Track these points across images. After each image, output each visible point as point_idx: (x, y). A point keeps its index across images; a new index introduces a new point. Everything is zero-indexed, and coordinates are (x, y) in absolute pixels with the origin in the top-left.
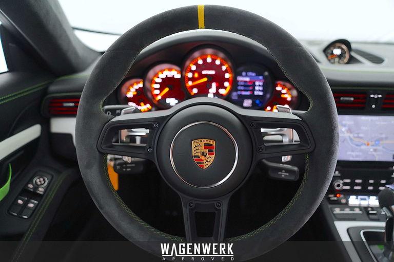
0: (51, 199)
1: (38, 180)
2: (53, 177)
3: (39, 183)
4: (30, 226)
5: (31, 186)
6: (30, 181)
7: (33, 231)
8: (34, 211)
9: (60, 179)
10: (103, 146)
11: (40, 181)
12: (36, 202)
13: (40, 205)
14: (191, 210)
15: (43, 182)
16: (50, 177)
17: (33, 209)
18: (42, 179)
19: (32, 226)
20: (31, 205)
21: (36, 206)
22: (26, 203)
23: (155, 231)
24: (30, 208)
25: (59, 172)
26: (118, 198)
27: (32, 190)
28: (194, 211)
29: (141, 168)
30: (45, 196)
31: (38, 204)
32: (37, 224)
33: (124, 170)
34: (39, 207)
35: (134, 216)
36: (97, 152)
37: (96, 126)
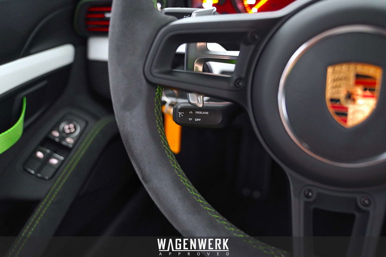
0: (81, 156)
1: (66, 127)
2: (87, 123)
3: (68, 131)
4: (49, 191)
5: (56, 134)
6: (56, 127)
7: (52, 199)
8: (57, 170)
9: (97, 128)
10: (155, 71)
11: (69, 129)
12: (62, 158)
13: (65, 162)
14: (307, 204)
15: (73, 130)
16: (83, 124)
17: (57, 167)
18: (72, 126)
19: (51, 191)
20: (54, 161)
21: (61, 163)
22: (48, 157)
23: (235, 232)
24: (52, 165)
25: (97, 118)
26: (176, 166)
27: (57, 140)
28: (312, 207)
29: (219, 120)
30: (74, 150)
31: (63, 162)
32: (58, 190)
33: (190, 119)
34: (64, 165)
35: (201, 200)
36: (144, 82)
37: (144, 32)
